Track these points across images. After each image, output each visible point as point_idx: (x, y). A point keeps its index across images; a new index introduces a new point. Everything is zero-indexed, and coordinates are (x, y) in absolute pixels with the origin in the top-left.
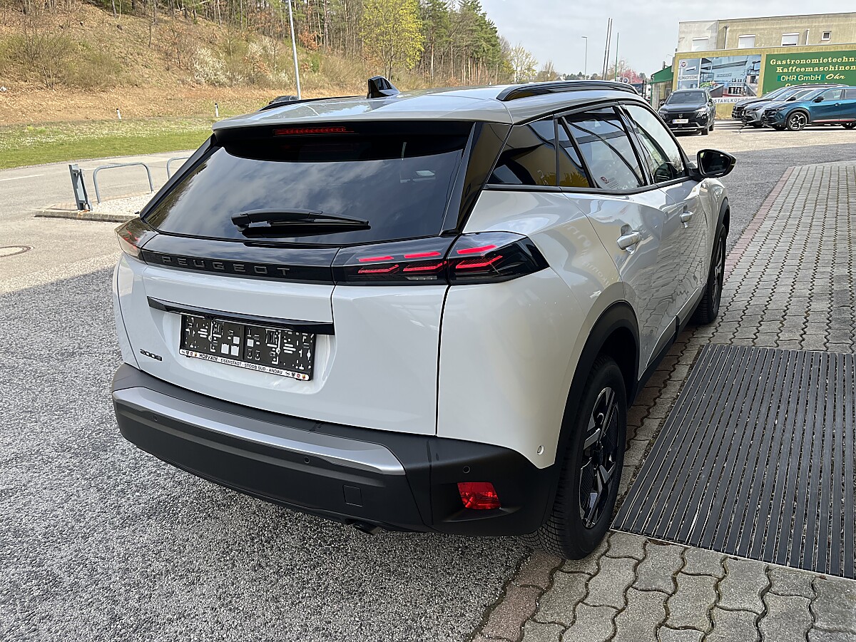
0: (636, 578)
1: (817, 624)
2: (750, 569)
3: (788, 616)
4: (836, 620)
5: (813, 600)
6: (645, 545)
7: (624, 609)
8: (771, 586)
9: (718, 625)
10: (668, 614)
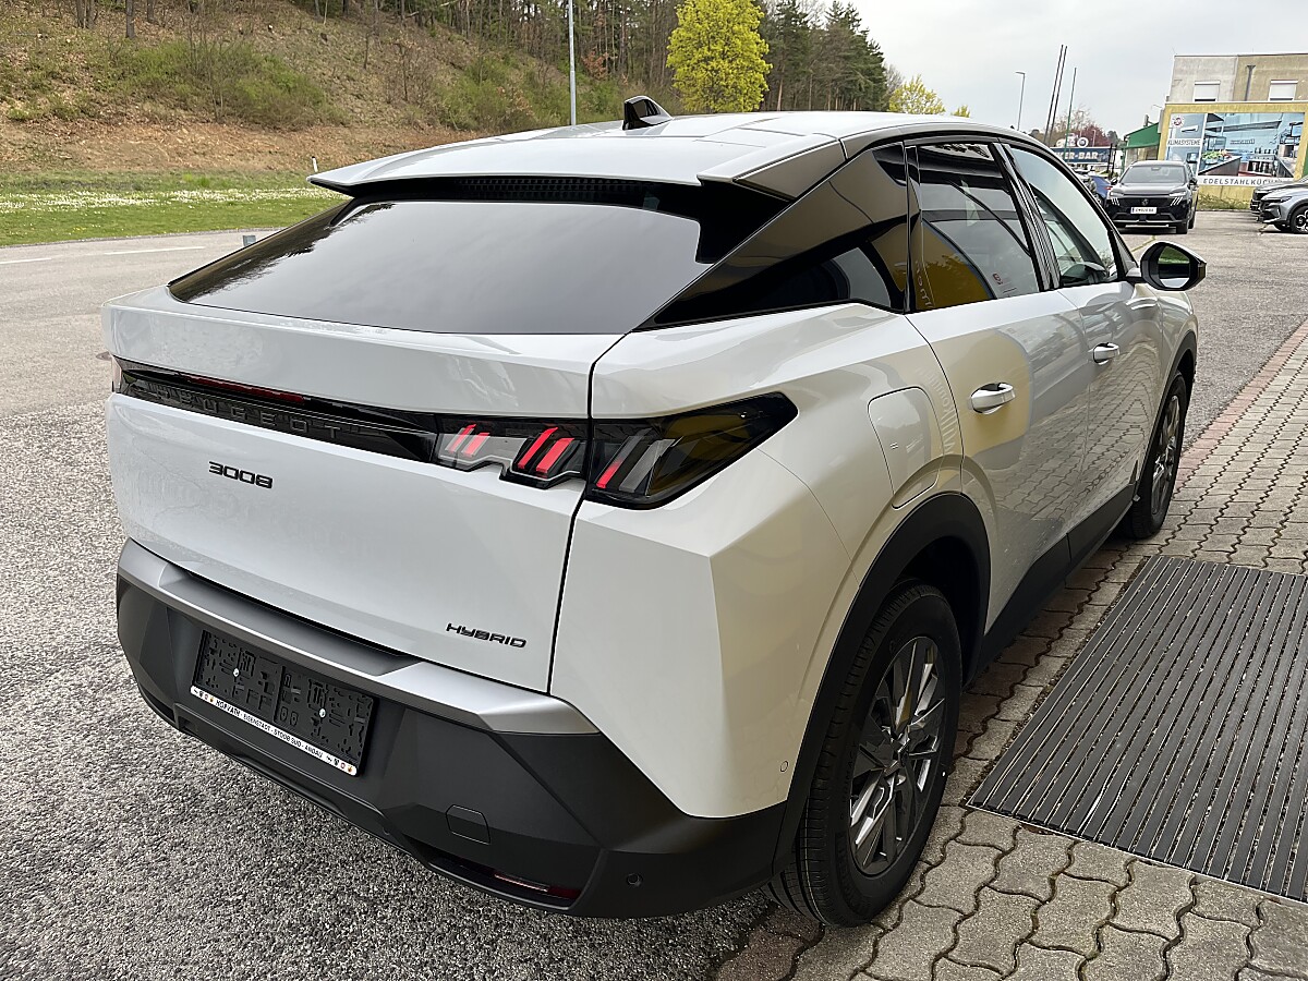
0: (997, 875)
1: (1254, 962)
2: (1168, 878)
3: (1211, 947)
4: (1284, 960)
5: (1253, 929)
6: (1015, 831)
7: (972, 914)
8: (1195, 903)
9: (1108, 948)
10: (1036, 927)
